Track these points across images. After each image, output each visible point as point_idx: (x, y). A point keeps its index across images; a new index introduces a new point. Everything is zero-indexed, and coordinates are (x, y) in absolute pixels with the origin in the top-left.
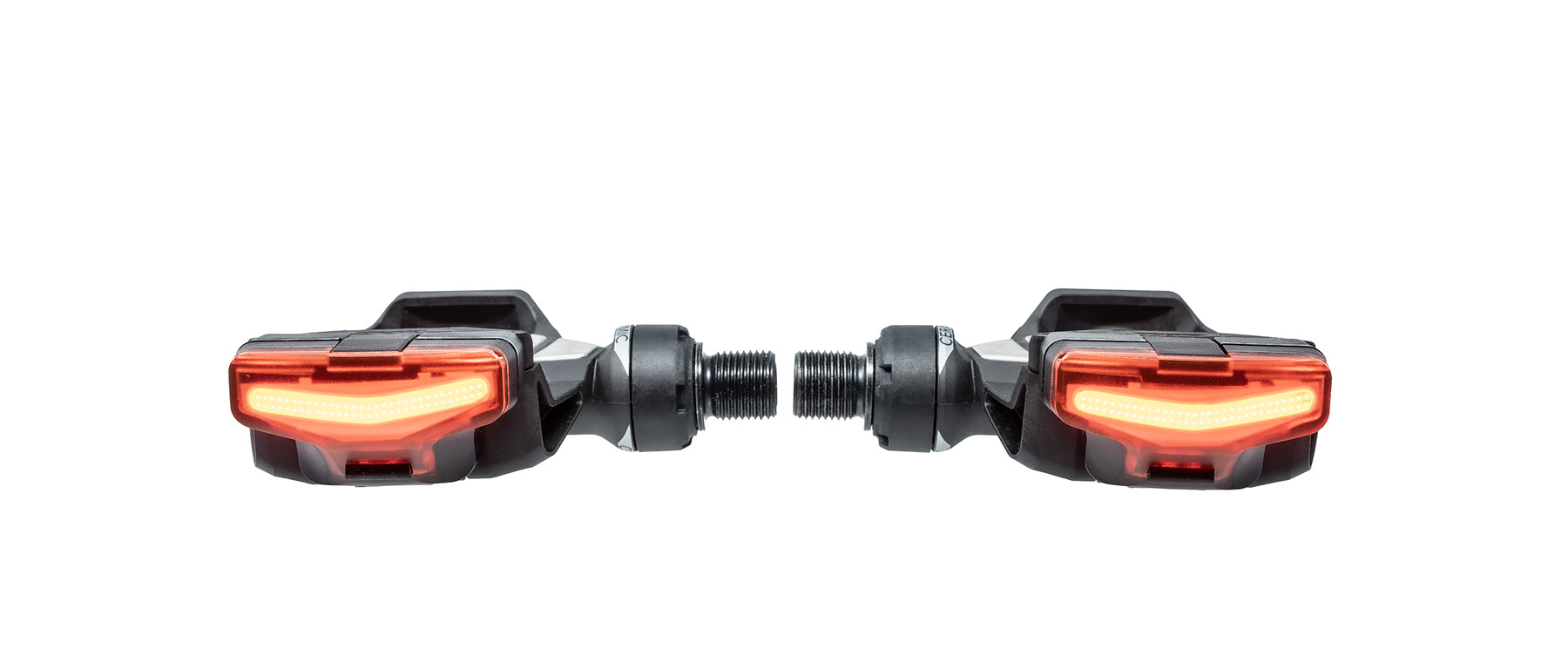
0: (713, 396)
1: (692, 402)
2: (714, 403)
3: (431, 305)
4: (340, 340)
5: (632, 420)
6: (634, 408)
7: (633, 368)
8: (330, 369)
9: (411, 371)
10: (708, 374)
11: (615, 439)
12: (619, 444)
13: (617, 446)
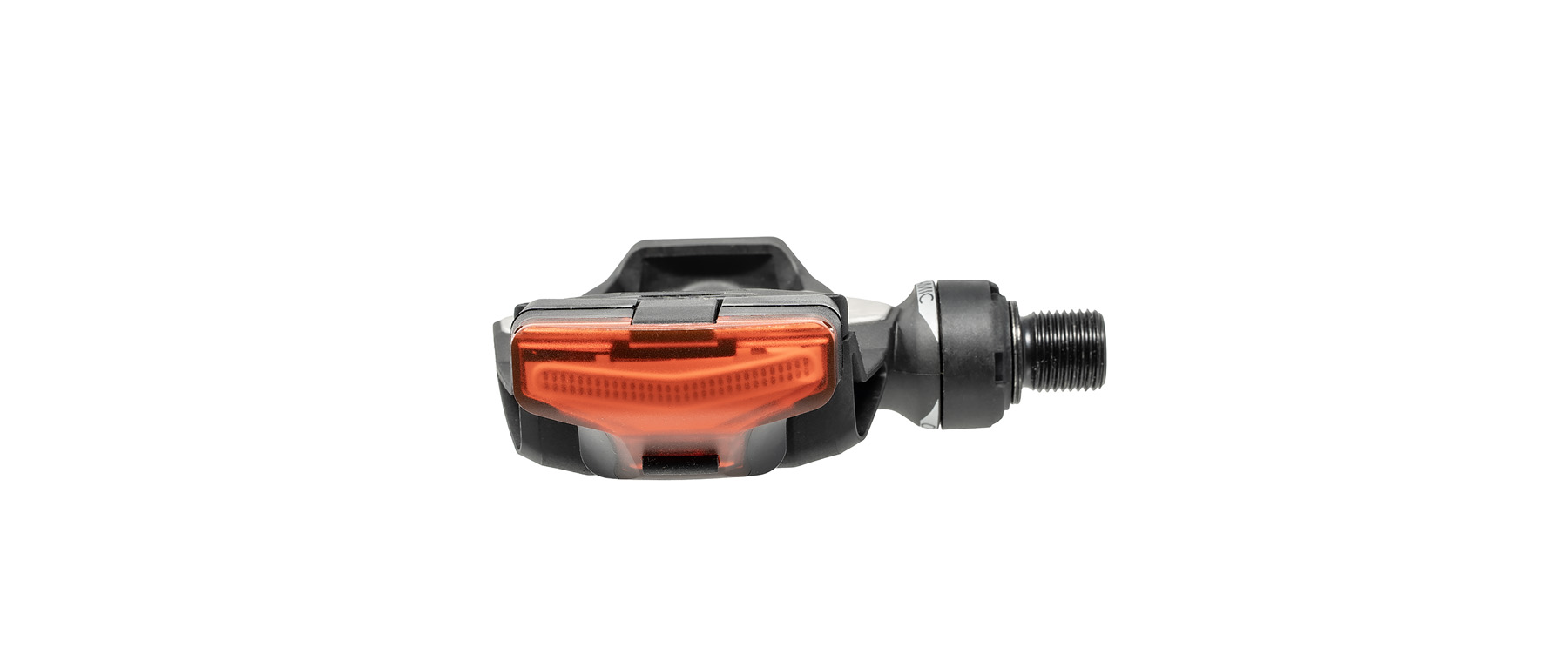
0: (1034, 364)
1: (1011, 372)
2: (1034, 373)
3: (675, 255)
4: (634, 308)
5: (942, 394)
6: (944, 379)
7: (944, 333)
8: (633, 345)
10: (1028, 338)
11: (917, 416)
12: (922, 422)
13: (918, 424)
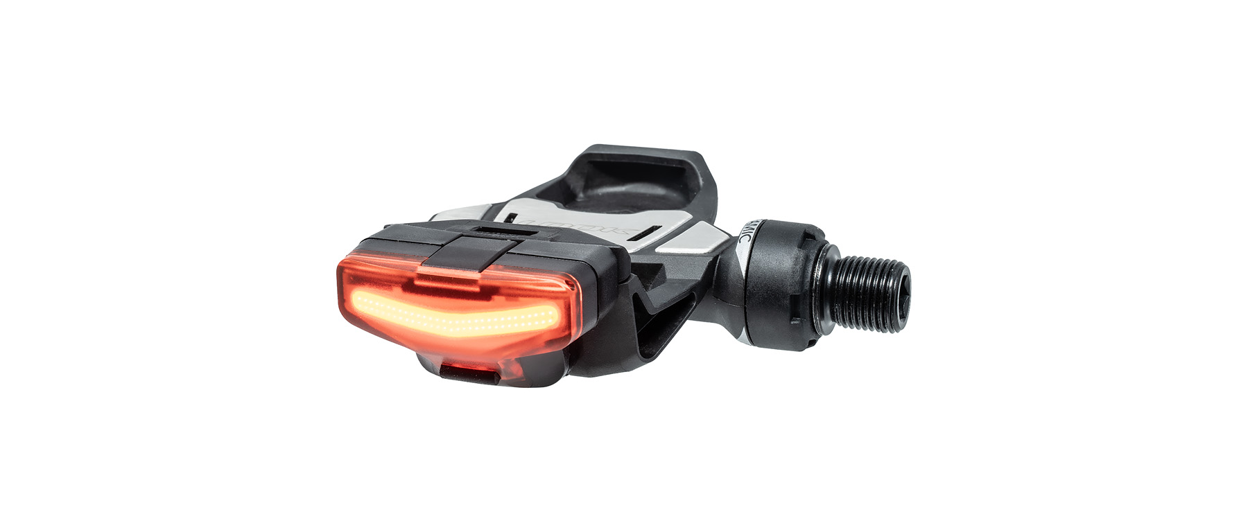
0: (832, 303)
4: (443, 245)
5: (746, 323)
6: (747, 311)
7: (750, 272)
8: (417, 283)
9: (487, 294)
